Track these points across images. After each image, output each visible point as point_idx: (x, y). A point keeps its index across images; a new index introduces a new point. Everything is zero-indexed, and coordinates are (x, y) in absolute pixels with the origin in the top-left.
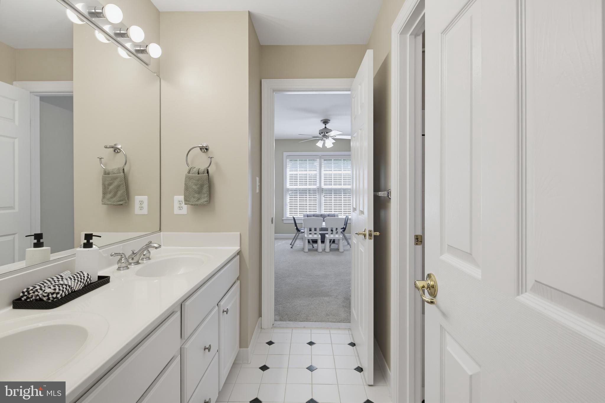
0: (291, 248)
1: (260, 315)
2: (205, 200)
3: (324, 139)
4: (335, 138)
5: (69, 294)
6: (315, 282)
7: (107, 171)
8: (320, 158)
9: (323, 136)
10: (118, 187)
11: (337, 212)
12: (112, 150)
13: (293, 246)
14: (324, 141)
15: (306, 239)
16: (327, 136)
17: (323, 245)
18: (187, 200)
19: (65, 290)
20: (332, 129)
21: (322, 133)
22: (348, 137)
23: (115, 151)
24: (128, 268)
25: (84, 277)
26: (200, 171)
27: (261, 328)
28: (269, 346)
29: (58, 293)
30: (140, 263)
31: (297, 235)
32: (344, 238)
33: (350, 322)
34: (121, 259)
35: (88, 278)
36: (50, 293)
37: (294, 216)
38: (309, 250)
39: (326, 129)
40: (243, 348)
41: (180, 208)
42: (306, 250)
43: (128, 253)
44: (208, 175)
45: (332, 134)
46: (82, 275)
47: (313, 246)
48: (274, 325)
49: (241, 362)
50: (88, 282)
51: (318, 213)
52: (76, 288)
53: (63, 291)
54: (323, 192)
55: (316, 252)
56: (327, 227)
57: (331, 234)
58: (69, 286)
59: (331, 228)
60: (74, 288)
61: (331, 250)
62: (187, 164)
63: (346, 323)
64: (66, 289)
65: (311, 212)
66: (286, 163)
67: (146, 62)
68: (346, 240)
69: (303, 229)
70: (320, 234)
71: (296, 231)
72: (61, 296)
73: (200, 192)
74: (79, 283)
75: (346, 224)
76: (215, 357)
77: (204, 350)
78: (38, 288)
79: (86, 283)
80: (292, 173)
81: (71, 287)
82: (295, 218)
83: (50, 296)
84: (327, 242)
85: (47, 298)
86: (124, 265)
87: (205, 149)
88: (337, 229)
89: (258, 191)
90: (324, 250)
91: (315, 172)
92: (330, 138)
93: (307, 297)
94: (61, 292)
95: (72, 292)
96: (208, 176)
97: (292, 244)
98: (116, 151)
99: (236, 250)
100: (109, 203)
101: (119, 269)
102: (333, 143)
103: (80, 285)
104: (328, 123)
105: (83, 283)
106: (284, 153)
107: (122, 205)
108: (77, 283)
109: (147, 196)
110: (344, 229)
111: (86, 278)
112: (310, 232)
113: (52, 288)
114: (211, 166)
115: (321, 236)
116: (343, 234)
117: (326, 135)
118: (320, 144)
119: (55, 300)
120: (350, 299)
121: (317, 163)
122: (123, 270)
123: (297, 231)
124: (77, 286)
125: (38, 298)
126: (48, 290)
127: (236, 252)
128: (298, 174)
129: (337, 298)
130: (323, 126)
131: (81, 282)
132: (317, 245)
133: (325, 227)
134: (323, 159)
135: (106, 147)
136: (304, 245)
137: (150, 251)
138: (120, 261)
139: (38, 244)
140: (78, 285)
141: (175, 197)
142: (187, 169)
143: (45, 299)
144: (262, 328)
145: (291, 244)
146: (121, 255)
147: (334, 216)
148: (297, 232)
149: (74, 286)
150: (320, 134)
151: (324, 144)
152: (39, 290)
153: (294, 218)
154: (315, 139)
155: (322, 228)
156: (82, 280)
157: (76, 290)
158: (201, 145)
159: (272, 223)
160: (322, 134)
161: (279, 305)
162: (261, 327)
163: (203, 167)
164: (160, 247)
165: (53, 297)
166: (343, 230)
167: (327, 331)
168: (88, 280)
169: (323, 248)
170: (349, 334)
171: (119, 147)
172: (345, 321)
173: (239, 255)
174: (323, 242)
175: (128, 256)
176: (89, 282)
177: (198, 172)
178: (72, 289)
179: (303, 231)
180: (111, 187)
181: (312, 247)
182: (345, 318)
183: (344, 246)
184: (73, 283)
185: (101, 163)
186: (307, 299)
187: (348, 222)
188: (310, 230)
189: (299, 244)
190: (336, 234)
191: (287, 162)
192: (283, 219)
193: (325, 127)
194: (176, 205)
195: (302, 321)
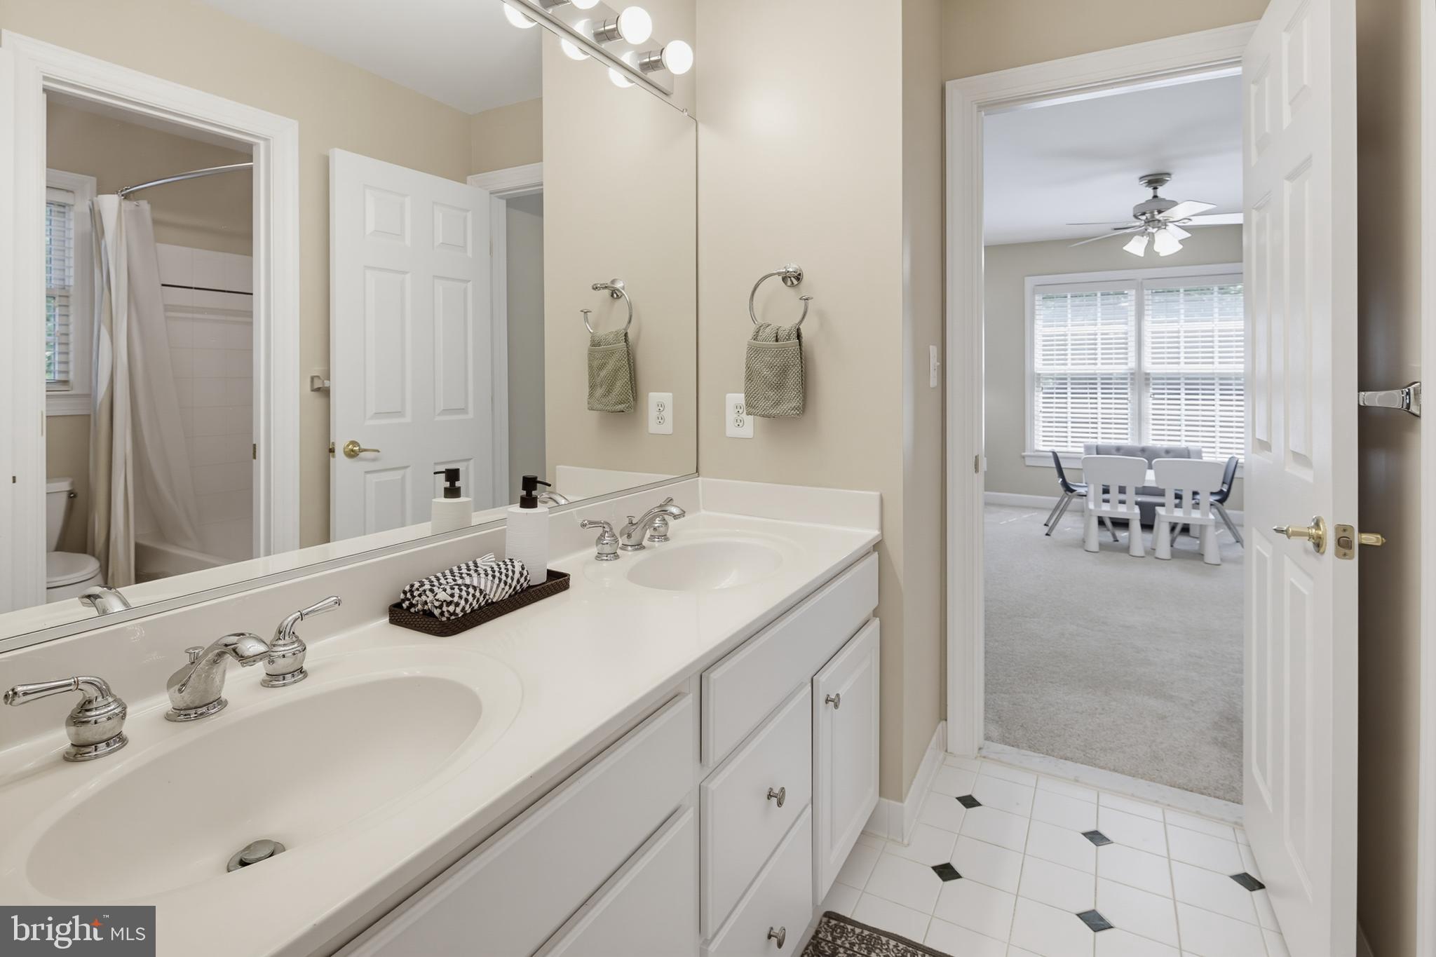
0: (1047, 535)
1: (943, 716)
2: (794, 404)
3: (1150, 230)
4: (1190, 223)
5: (480, 607)
6: (1119, 644)
7: (597, 339)
8: (1140, 287)
9: (1145, 223)
10: (616, 371)
11: (1197, 442)
12: (607, 292)
13: (1051, 529)
14: (1152, 236)
15: (1091, 515)
16: (1159, 221)
17: (1148, 536)
18: (751, 406)
19: (470, 598)
20: (1177, 201)
21: (1144, 214)
22: (1236, 219)
23: (612, 296)
24: (618, 556)
25: (513, 572)
26: (780, 334)
27: (946, 751)
28: (965, 809)
29: (457, 605)
30: (644, 548)
31: (1066, 499)
32: (1222, 521)
33: (1239, 802)
34: (602, 536)
35: (521, 574)
36: (445, 601)
37: (1056, 449)
38: (1103, 547)
39: (1156, 199)
40: (888, 798)
41: (740, 422)
42: (1093, 545)
43: (619, 524)
44: (800, 342)
45: (1178, 212)
46: (510, 567)
47: (1114, 535)
48: (984, 752)
49: (886, 836)
50: (521, 585)
51: (1129, 442)
52: (494, 596)
53: (466, 600)
54: (1147, 385)
55: (1123, 556)
56: (1161, 487)
57: (1177, 506)
58: (481, 591)
59: (1176, 490)
60: (492, 596)
61: (1176, 554)
62: (754, 320)
63: (1225, 799)
64: (474, 596)
65: (1110, 438)
66: (1033, 305)
67: (666, 88)
68: (1230, 528)
69: (1084, 484)
70: (1137, 503)
71: (1061, 490)
72: (462, 611)
73: (779, 386)
74: (502, 585)
75: (1229, 479)
76: (802, 816)
77: (768, 798)
78: (427, 586)
79: (518, 587)
80: (1048, 331)
81: (484, 593)
82: (1058, 454)
83: (445, 609)
84: (1162, 529)
85: (439, 611)
86: (607, 549)
87: (794, 279)
88: (1195, 493)
89: (934, 381)
90: (1151, 552)
91: (1123, 328)
92: (1171, 226)
93: (1090, 687)
94: (462, 602)
95: (487, 604)
96: (800, 345)
97: (1050, 525)
98: (615, 295)
99: (870, 537)
100: (599, 407)
101: (599, 556)
102: (1181, 242)
103: (503, 589)
104: (1164, 184)
105: (510, 586)
106: (1026, 278)
107: (623, 411)
108: (498, 585)
109: (671, 394)
110: (1223, 497)
111: (517, 575)
112: (1106, 496)
113: (449, 591)
114: (805, 320)
115: (1140, 510)
116: (1218, 509)
117: (1158, 217)
118: (1136, 247)
119: (453, 617)
120: (1242, 722)
121: (1128, 304)
122: (607, 560)
123: (1065, 491)
124: (497, 593)
125: (426, 607)
126: (442, 596)
127: (870, 542)
128: (1099, 332)
129: (1194, 711)
130: (1149, 193)
131: (506, 583)
132: (1130, 536)
133: (1154, 485)
134: (1147, 290)
135: (595, 288)
136: (1087, 528)
137: (669, 522)
138: (600, 539)
139: (453, 492)
140: (500, 590)
141: (729, 396)
142: (752, 328)
143: (437, 612)
144: (948, 751)
145: (1045, 525)
146: (605, 526)
147: (1186, 453)
148: (1063, 492)
149: (490, 592)
150: (1136, 216)
151: (1151, 243)
152: (428, 592)
153: (1055, 455)
154: (1121, 234)
155: (1144, 487)
156: (509, 581)
157: (494, 600)
158: (784, 270)
159: (977, 470)
160: (1144, 218)
161: (1003, 695)
162: (945, 749)
163: (787, 324)
164: (684, 516)
165: (448, 611)
166: (1217, 498)
167: (1157, 813)
168: (522, 580)
169: (1149, 545)
170: (1237, 843)
171: (619, 285)
172: (1220, 793)
173: (877, 553)
174: (1147, 526)
175: (620, 530)
176: (525, 585)
177: (777, 336)
178: (487, 597)
179: (1082, 491)
180: (603, 373)
181: (1111, 539)
182: (1221, 782)
183: (1222, 546)
184: (489, 583)
185: (586, 320)
186: (1088, 693)
187: (1236, 476)
188: (1106, 491)
189: (1069, 525)
190: (1194, 508)
191: (1037, 303)
192: (1023, 454)
193: (1155, 197)
194: (730, 415)
195: (1071, 759)
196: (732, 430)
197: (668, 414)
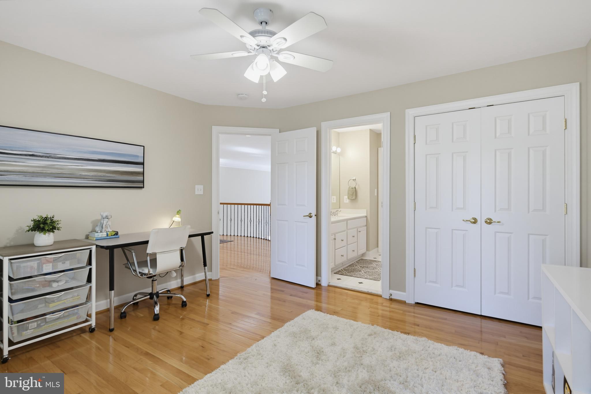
2: (355, 198)
18: (348, 198)
44: (355, 189)
62: (349, 186)
73: (352, 195)
114: (356, 186)
127: (365, 216)
141: (345, 196)
158: (353, 179)
177: (352, 188)
194: (345, 199)
196: (345, 202)
197: (335, 199)
